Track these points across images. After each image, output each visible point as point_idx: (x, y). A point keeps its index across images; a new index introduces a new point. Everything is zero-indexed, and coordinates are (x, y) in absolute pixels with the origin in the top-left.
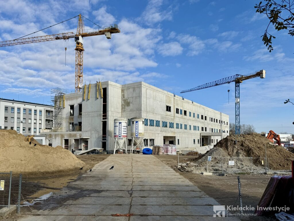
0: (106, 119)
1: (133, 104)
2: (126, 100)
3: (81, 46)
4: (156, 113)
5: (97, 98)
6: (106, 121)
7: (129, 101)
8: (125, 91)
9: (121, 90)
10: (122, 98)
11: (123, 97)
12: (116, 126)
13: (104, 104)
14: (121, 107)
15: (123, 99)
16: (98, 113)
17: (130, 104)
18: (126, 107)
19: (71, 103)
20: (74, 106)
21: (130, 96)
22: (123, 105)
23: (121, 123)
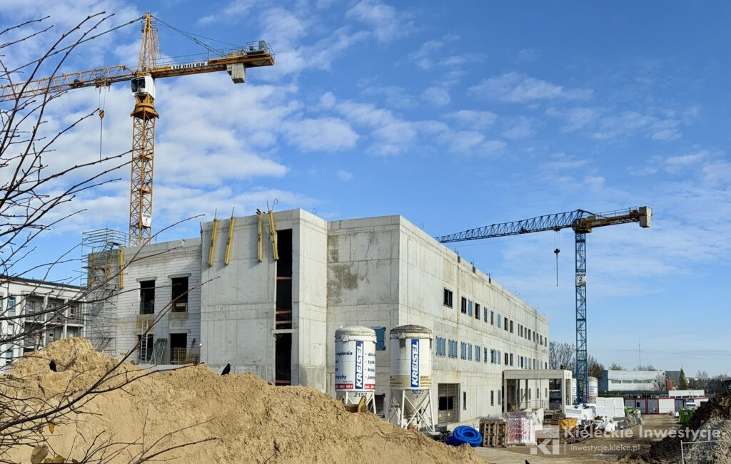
0: (289, 326)
1: (368, 281)
2: (344, 268)
3: (150, 105)
4: (426, 311)
5: (260, 261)
6: (289, 335)
7: (353, 271)
8: (341, 241)
9: (326, 237)
10: (329, 262)
11: (331, 260)
12: (347, 353)
13: (280, 278)
14: (326, 289)
15: (332, 265)
16: (260, 306)
17: (359, 281)
18: (344, 290)
19: (146, 273)
20: (156, 282)
21: (360, 256)
22: (335, 284)
23: (362, 342)
